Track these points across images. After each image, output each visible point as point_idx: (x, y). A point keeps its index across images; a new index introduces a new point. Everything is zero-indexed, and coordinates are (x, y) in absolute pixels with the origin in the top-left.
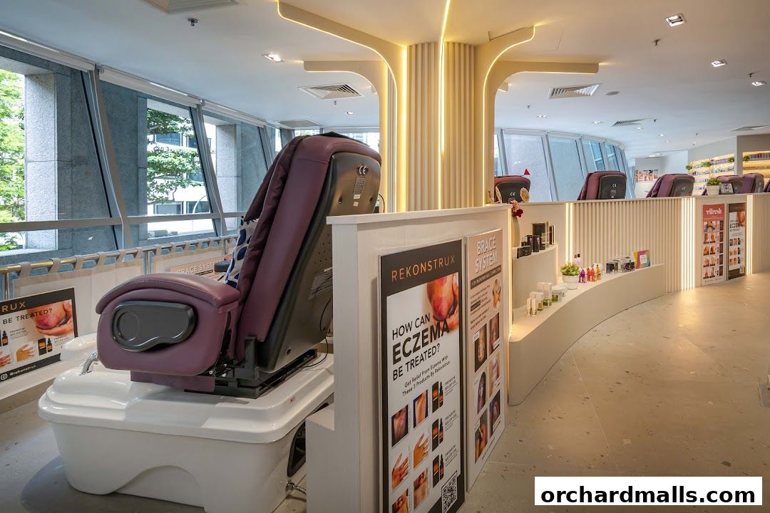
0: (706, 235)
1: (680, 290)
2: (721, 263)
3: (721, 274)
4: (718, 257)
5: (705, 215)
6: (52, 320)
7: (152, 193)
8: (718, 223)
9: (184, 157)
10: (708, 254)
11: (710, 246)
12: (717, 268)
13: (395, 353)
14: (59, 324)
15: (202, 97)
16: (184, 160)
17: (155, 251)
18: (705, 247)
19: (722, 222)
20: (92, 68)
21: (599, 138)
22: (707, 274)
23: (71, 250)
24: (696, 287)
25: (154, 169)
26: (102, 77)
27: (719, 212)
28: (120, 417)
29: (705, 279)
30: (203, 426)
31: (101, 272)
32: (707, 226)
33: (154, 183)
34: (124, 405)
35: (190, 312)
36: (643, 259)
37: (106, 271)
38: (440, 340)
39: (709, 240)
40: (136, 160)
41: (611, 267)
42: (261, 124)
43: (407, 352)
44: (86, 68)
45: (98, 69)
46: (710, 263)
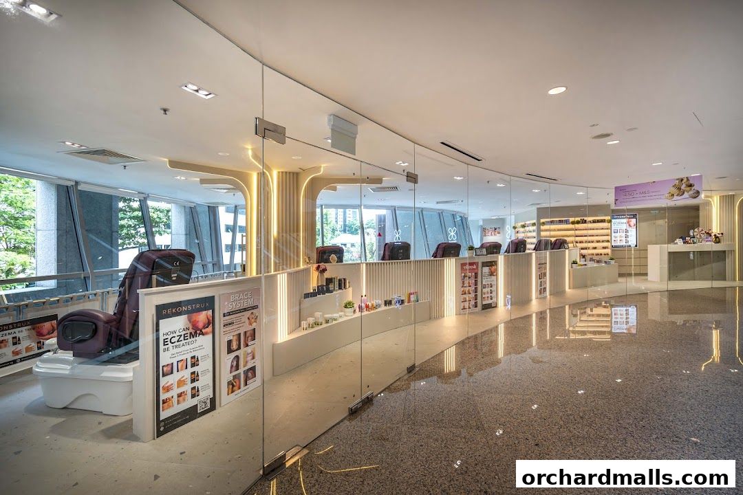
0: (463, 282)
1: (444, 316)
2: (476, 299)
3: (476, 306)
4: (474, 296)
5: (462, 269)
6: (45, 331)
7: (136, 239)
8: (473, 274)
9: (161, 212)
10: (465, 294)
11: (467, 289)
12: (473, 302)
13: (164, 342)
14: (49, 333)
15: (147, 193)
16: (161, 215)
17: (108, 292)
18: (462, 289)
19: (476, 274)
20: (74, 184)
21: (439, 210)
22: (464, 306)
23: (65, 288)
24: (456, 315)
25: (138, 221)
26: (79, 188)
27: (475, 267)
28: (67, 372)
29: (462, 310)
30: (102, 375)
31: (74, 304)
32: (465, 276)
33: (137, 232)
34: (69, 367)
35: (94, 327)
36: (413, 298)
37: (77, 304)
38: (197, 338)
39: (466, 284)
40: (111, 227)
41: (388, 303)
42: (192, 205)
43: (172, 341)
44: (69, 184)
45: (77, 183)
46: (467, 299)
